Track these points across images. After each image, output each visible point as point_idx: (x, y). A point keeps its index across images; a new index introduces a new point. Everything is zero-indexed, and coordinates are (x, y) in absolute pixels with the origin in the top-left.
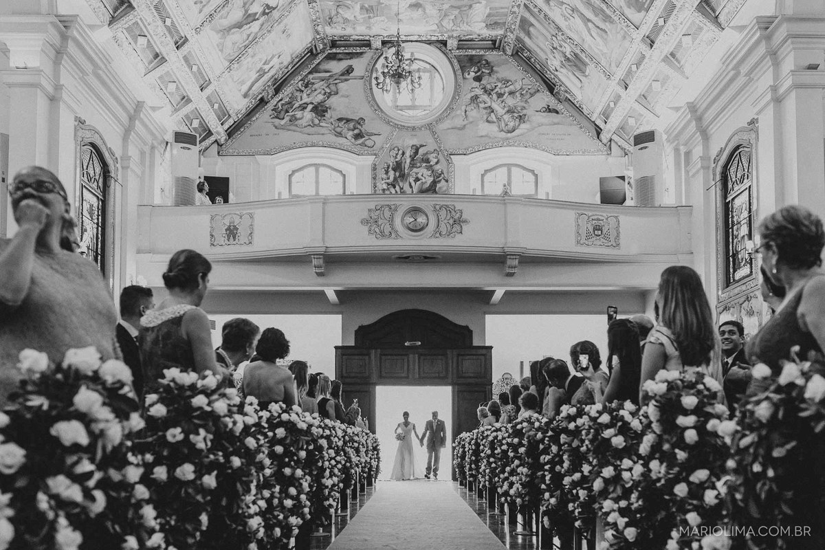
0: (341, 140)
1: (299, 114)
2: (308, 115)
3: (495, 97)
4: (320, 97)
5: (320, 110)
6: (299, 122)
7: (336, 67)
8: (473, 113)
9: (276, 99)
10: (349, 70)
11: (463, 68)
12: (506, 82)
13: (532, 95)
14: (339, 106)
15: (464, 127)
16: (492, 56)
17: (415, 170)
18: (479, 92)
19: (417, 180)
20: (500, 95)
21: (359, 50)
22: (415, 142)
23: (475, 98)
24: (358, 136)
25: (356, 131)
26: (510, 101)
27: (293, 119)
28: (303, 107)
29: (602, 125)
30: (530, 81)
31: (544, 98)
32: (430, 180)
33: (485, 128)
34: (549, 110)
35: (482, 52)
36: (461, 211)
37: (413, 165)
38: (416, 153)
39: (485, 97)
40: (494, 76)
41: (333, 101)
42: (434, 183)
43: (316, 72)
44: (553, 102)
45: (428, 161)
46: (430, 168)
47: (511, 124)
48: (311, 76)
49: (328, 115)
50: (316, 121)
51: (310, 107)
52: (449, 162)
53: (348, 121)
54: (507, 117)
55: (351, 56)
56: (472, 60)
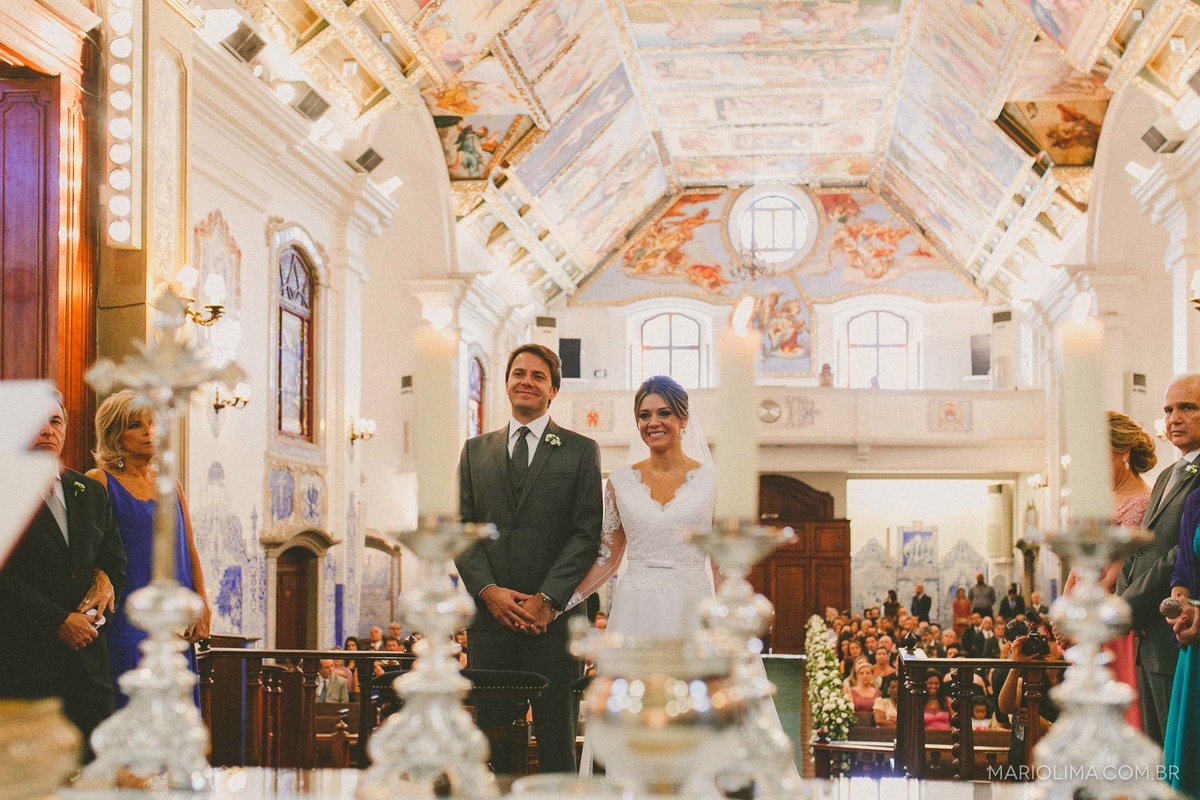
0: (697, 290)
1: (651, 261)
2: (661, 263)
3: (860, 239)
4: (673, 244)
5: (674, 257)
6: (651, 270)
7: (691, 210)
8: (839, 258)
9: (628, 246)
10: (705, 213)
11: (827, 209)
12: (873, 223)
13: (901, 236)
14: (694, 252)
15: (826, 274)
16: (858, 195)
17: (775, 320)
18: (844, 234)
19: (777, 331)
20: (867, 238)
21: (714, 191)
22: (774, 289)
23: (840, 242)
24: (714, 285)
25: (712, 280)
26: (878, 244)
27: (646, 267)
28: (655, 255)
29: (976, 275)
30: (898, 222)
31: (916, 240)
32: (790, 332)
33: (850, 274)
34: (921, 253)
35: (848, 191)
36: (813, 403)
37: (773, 314)
38: (776, 302)
39: (851, 240)
40: (861, 217)
41: (688, 248)
42: (795, 335)
43: (670, 215)
44: (924, 244)
45: (788, 310)
46: (790, 318)
47: (879, 269)
48: (664, 221)
49: (682, 262)
50: (670, 269)
51: (663, 254)
52: (810, 310)
53: (703, 268)
54: (874, 262)
55: (707, 197)
56: (836, 198)
